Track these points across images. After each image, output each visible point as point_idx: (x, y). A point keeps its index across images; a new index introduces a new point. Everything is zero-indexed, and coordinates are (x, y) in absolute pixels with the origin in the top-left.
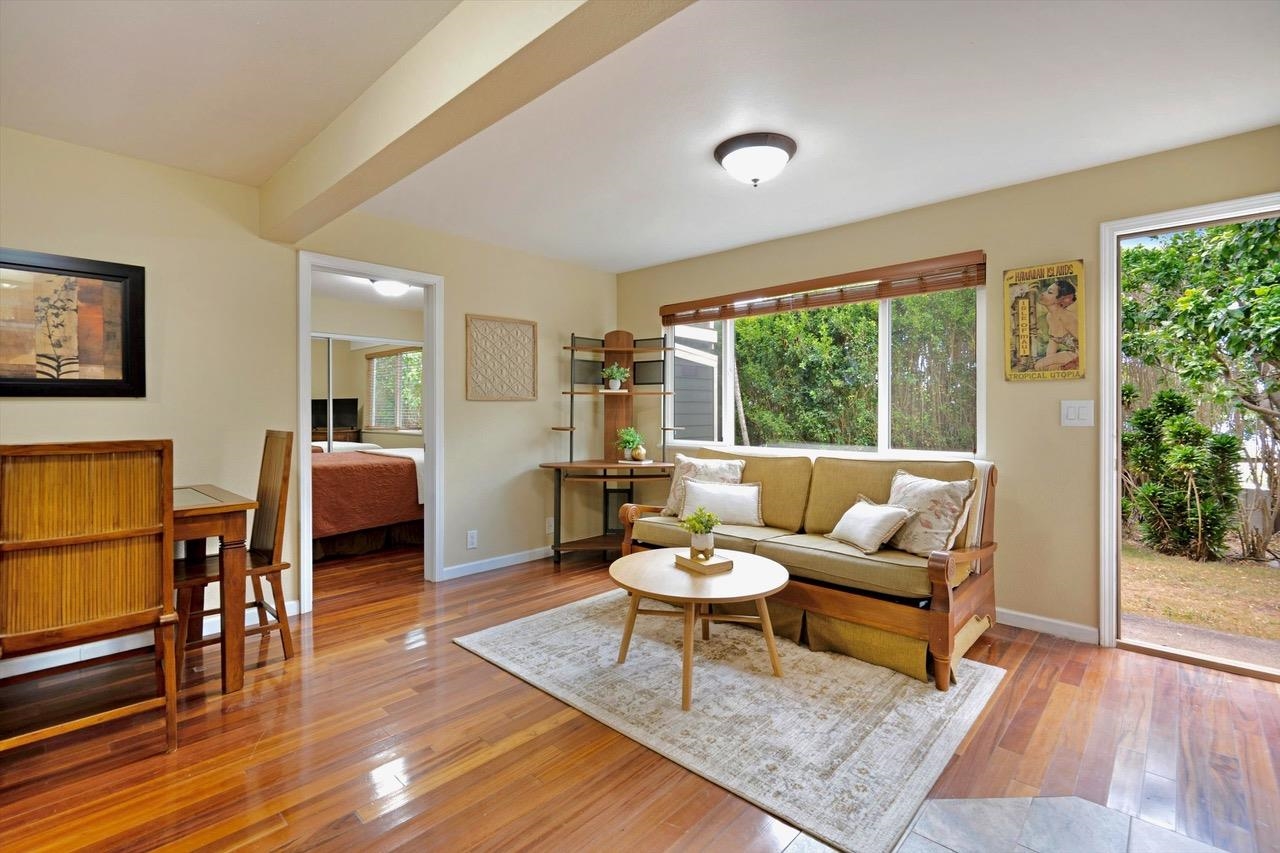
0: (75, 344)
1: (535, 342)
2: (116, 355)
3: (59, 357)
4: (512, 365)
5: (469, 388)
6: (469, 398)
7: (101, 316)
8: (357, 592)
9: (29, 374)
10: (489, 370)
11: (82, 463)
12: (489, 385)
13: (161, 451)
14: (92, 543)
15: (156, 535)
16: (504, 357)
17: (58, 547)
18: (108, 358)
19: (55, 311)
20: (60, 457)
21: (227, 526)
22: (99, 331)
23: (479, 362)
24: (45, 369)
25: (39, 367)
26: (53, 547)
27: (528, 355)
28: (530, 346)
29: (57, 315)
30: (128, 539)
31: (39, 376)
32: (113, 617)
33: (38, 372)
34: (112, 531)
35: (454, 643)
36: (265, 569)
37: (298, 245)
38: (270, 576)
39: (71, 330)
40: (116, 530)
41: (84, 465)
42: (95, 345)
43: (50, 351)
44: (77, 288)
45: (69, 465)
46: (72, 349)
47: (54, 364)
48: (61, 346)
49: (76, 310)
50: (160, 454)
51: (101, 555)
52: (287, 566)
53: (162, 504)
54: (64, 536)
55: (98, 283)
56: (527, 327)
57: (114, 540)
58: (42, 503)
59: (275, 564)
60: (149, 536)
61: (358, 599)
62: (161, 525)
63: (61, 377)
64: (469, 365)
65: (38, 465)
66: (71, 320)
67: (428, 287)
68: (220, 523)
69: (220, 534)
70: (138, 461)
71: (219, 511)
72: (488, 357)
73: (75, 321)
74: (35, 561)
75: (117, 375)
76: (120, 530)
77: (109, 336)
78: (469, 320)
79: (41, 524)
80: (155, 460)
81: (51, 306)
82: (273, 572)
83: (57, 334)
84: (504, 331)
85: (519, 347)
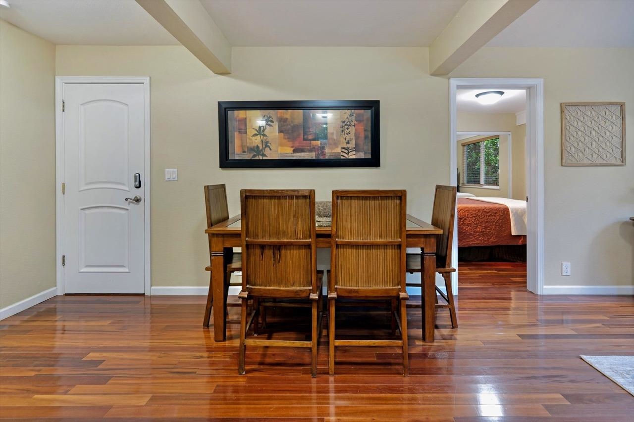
0: (354, 142)
1: (623, 119)
2: (368, 147)
3: (348, 148)
4: (601, 138)
5: (564, 157)
6: (564, 164)
7: (363, 128)
8: (482, 288)
9: (338, 157)
10: (580, 144)
11: (367, 201)
12: (581, 155)
13: (400, 196)
14: (371, 246)
15: (398, 245)
16: (593, 133)
17: (357, 245)
18: (365, 148)
19: (347, 127)
20: (358, 198)
21: (426, 242)
22: (362, 135)
23: (572, 137)
24: (344, 154)
25: (342, 154)
26: (355, 245)
27: (617, 130)
28: (619, 123)
29: (347, 129)
30: (385, 246)
31: (342, 158)
32: (379, 288)
33: (342, 156)
34: (379, 240)
35: (581, 359)
36: (442, 270)
37: (450, 74)
38: (445, 274)
39: (352, 136)
40: (380, 240)
41: (368, 202)
42: (361, 142)
43: (345, 146)
44: (355, 115)
45: (362, 202)
46: (352, 145)
47: (346, 151)
48: (349, 143)
49: (354, 126)
50: (400, 198)
51: (374, 252)
52: (454, 270)
53: (401, 228)
54: (360, 240)
55: (362, 111)
56: (615, 107)
57: (379, 245)
58: (351, 222)
59: (447, 269)
60: (395, 245)
61: (484, 294)
62: (400, 240)
63: (349, 158)
64: (563, 140)
65: (350, 201)
66: (352, 130)
67: (529, 88)
68: (422, 240)
69: (422, 246)
70: (390, 201)
71: (422, 233)
72: (580, 133)
73: (354, 130)
74: (349, 251)
75: (369, 156)
76: (382, 240)
77: (366, 137)
78: (563, 107)
79: (351, 232)
80: (398, 202)
81: (346, 125)
82: (446, 272)
83: (348, 137)
84: (593, 112)
85: (607, 124)
